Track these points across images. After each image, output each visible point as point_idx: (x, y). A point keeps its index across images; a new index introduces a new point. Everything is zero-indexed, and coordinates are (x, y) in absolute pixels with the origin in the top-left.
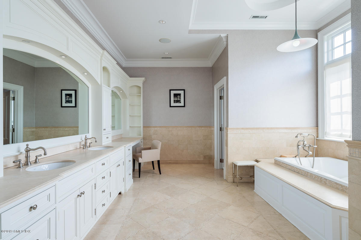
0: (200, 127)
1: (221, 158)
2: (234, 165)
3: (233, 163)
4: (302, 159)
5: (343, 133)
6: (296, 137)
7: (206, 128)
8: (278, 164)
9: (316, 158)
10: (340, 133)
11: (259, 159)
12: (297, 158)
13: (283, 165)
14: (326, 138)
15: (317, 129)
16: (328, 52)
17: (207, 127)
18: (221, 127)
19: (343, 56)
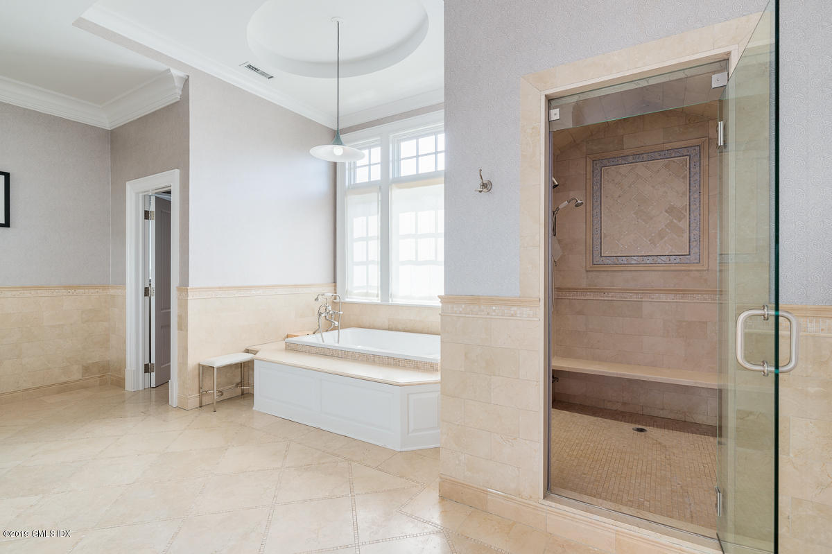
0: (66, 287)
1: (147, 362)
2: (201, 368)
3: (199, 365)
4: (325, 334)
5: (370, 291)
6: (317, 299)
7: (92, 291)
8: (292, 348)
9: (340, 331)
10: (365, 291)
11: (255, 347)
12: (318, 335)
13: (304, 350)
14: (347, 300)
15: (335, 286)
16: (349, 170)
17: (96, 287)
18: (147, 286)
19: (366, 183)
